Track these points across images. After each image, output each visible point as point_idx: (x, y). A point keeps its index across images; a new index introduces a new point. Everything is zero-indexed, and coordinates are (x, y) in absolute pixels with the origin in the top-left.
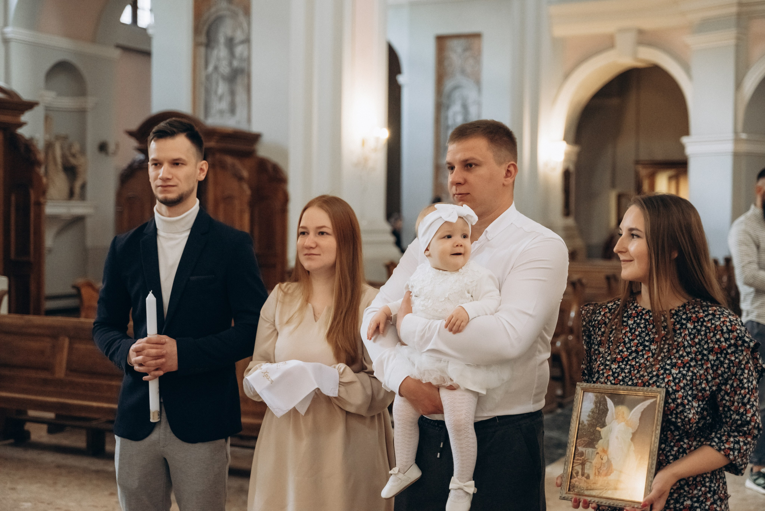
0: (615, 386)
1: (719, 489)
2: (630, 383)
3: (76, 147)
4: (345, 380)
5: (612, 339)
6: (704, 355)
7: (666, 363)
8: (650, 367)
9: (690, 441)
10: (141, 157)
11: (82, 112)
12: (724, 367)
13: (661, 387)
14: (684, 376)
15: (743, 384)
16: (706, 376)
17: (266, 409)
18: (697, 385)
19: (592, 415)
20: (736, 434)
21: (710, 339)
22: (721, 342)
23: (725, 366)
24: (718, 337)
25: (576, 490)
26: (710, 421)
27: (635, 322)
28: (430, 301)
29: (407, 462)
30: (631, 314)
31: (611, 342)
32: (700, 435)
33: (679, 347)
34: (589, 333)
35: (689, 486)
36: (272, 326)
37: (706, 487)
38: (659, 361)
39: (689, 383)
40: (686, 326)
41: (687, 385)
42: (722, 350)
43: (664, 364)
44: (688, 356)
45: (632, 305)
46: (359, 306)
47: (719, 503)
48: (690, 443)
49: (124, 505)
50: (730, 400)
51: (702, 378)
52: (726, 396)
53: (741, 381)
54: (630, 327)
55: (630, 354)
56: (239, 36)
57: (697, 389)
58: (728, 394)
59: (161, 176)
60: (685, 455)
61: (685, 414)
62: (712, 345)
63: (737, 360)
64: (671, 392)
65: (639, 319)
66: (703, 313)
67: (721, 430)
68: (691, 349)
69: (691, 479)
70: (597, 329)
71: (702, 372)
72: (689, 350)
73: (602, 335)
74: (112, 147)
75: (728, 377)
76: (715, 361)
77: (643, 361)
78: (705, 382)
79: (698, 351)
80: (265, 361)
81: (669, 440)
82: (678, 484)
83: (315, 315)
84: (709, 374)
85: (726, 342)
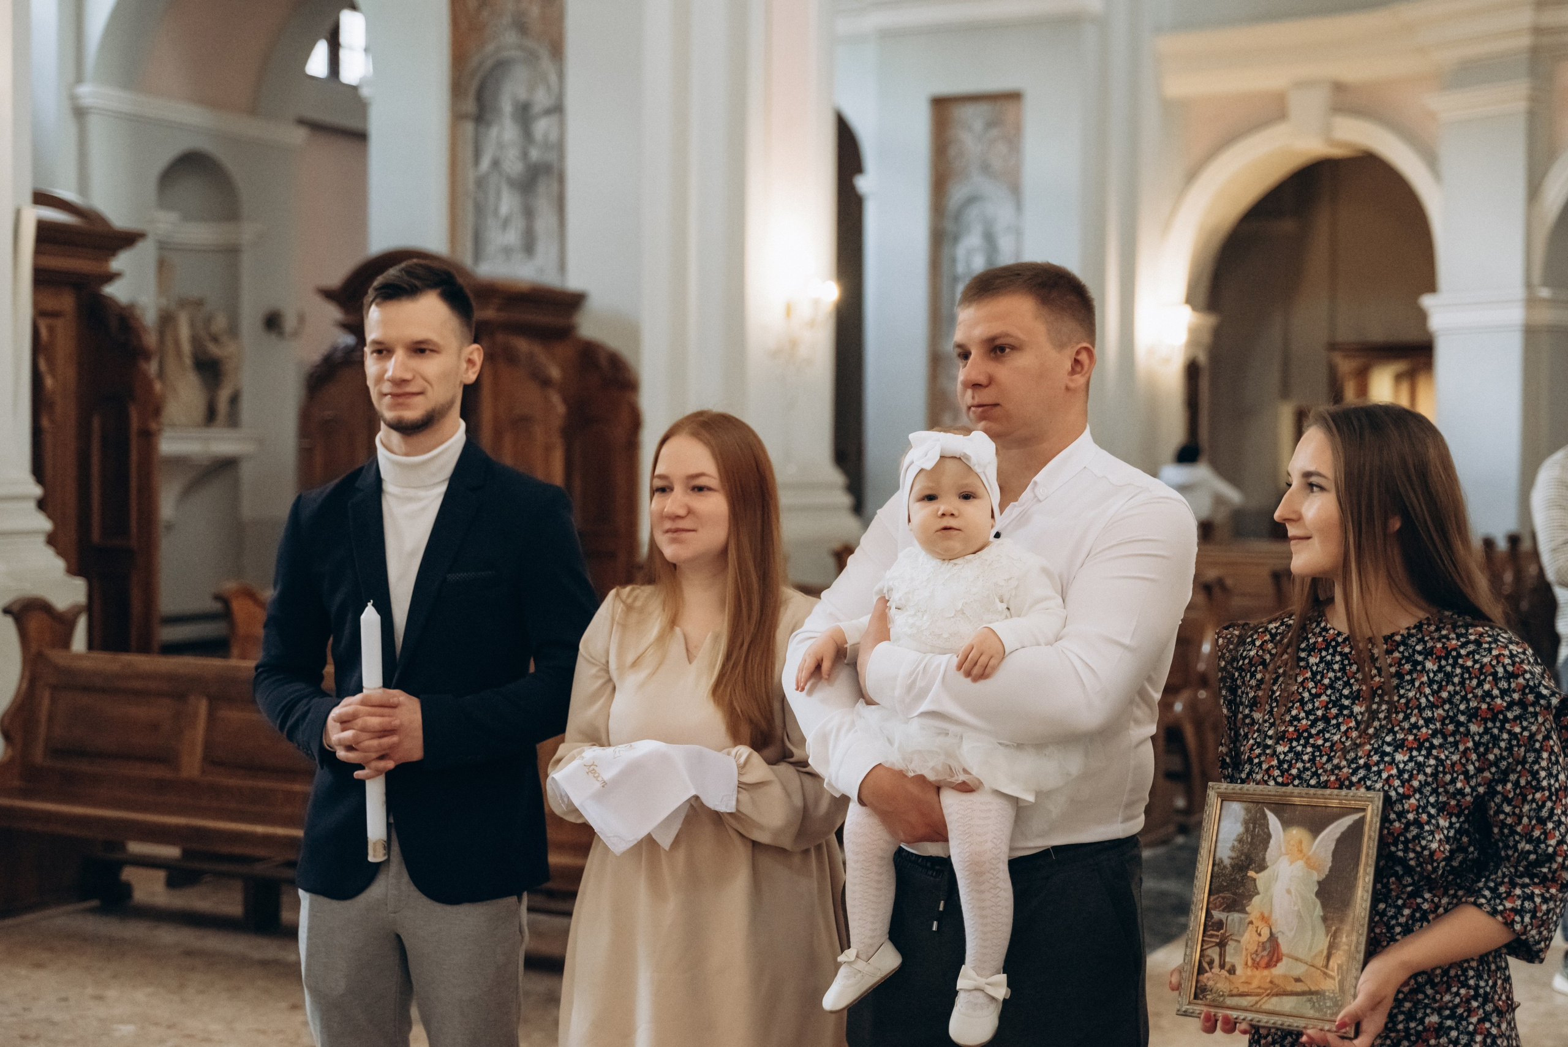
0: (1284, 789)
1: (1496, 992)
2: (1313, 782)
3: (220, 323)
4: (749, 778)
5: (1278, 693)
6: (1459, 724)
7: (1384, 742)
8: (1352, 749)
9: (1435, 896)
10: (349, 340)
11: (231, 252)
12: (1500, 748)
13: (1374, 789)
14: (1420, 767)
15: (1539, 782)
16: (1464, 765)
17: (592, 840)
18: (1447, 784)
19: (1239, 846)
20: (1527, 880)
21: (1472, 692)
22: (1493, 698)
23: (1503, 744)
24: (1487, 687)
25: (1208, 997)
26: (1476, 854)
27: (1322, 659)
28: (925, 617)
29: (872, 937)
30: (1315, 643)
31: (1276, 700)
32: (1457, 884)
33: (1411, 708)
34: (1232, 683)
35: (1433, 985)
36: (602, 673)
37: (1469, 987)
38: (1371, 737)
39: (1430, 779)
40: (1424, 667)
41: (1427, 784)
42: (1494, 714)
43: (1380, 743)
44: (1427, 727)
45: (1317, 626)
46: (775, 631)
47: (1495, 1019)
48: (1436, 900)
49: (318, 1028)
50: (1514, 813)
51: (1456, 769)
52: (1505, 805)
53: (1535, 774)
54: (1312, 671)
55: (1314, 724)
56: (541, 99)
57: (1446, 792)
58: (1509, 802)
59: (389, 374)
60: (1425, 924)
61: (1424, 843)
62: (1475, 704)
63: (1526, 734)
64: (1394, 798)
65: (1330, 654)
66: (1458, 639)
67: (1496, 873)
68: (1433, 713)
69: (1438, 971)
70: (1249, 674)
71: (1455, 758)
72: (1430, 714)
73: (1258, 687)
74: (290, 322)
75: (1507, 767)
76: (1481, 735)
77: (1339, 736)
78: (1461, 777)
79: (1448, 716)
80: (590, 744)
81: (1394, 894)
82: (1412, 982)
83: (687, 650)
84: (1470, 762)
85: (1502, 698)
